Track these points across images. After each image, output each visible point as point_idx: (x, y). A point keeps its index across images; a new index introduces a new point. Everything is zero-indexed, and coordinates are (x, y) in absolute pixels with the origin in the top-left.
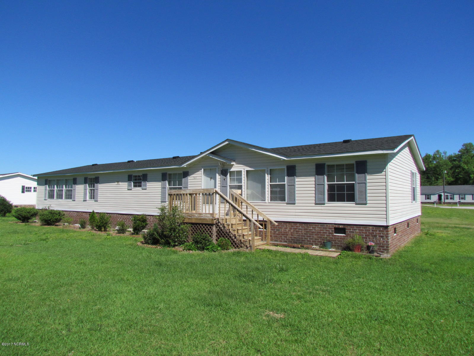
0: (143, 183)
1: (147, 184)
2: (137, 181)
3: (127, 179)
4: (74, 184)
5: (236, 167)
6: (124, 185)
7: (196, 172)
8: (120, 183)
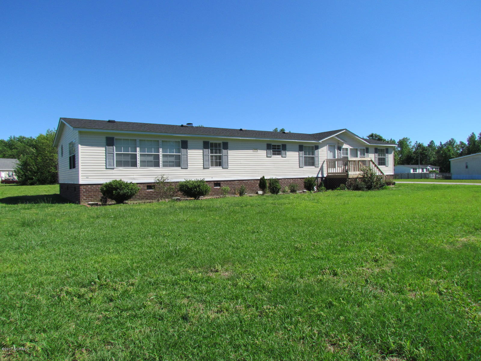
0: (283, 152)
1: (287, 153)
2: (277, 150)
3: (266, 147)
4: (183, 148)
5: (345, 146)
6: (262, 153)
7: (323, 147)
8: (259, 151)
